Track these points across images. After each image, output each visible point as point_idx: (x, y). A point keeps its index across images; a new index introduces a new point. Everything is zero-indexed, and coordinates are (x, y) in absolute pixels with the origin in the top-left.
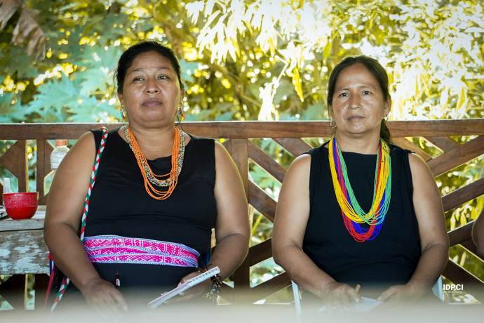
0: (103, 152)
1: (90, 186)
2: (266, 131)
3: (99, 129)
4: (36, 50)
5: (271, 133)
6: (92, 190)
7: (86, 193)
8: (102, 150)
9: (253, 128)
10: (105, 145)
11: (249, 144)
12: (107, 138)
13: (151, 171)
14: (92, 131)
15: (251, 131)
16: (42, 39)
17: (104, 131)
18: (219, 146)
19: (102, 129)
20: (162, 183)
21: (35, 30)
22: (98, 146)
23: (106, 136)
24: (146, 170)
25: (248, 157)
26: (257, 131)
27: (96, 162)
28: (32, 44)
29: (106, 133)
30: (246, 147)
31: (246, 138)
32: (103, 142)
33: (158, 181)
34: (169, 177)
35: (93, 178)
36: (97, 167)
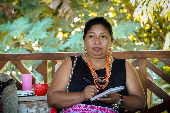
0: (75, 66)
1: (69, 81)
2: (155, 55)
3: (73, 56)
4: (69, 19)
5: (157, 56)
6: (70, 83)
7: (67, 84)
8: (75, 65)
9: (149, 54)
10: (76, 63)
11: (147, 61)
12: (77, 59)
13: (97, 76)
14: (70, 57)
15: (148, 55)
16: (72, 14)
17: (76, 56)
18: (128, 63)
19: (75, 56)
20: (102, 81)
21: (69, 10)
22: (73, 63)
23: (76, 59)
24: (95, 75)
25: (147, 67)
26: (151, 55)
27: (72, 71)
28: (68, 16)
29: (77, 57)
30: (145, 63)
31: (146, 59)
32: (75, 62)
33: (100, 80)
34: (105, 78)
35: (70, 78)
36: (72, 73)
